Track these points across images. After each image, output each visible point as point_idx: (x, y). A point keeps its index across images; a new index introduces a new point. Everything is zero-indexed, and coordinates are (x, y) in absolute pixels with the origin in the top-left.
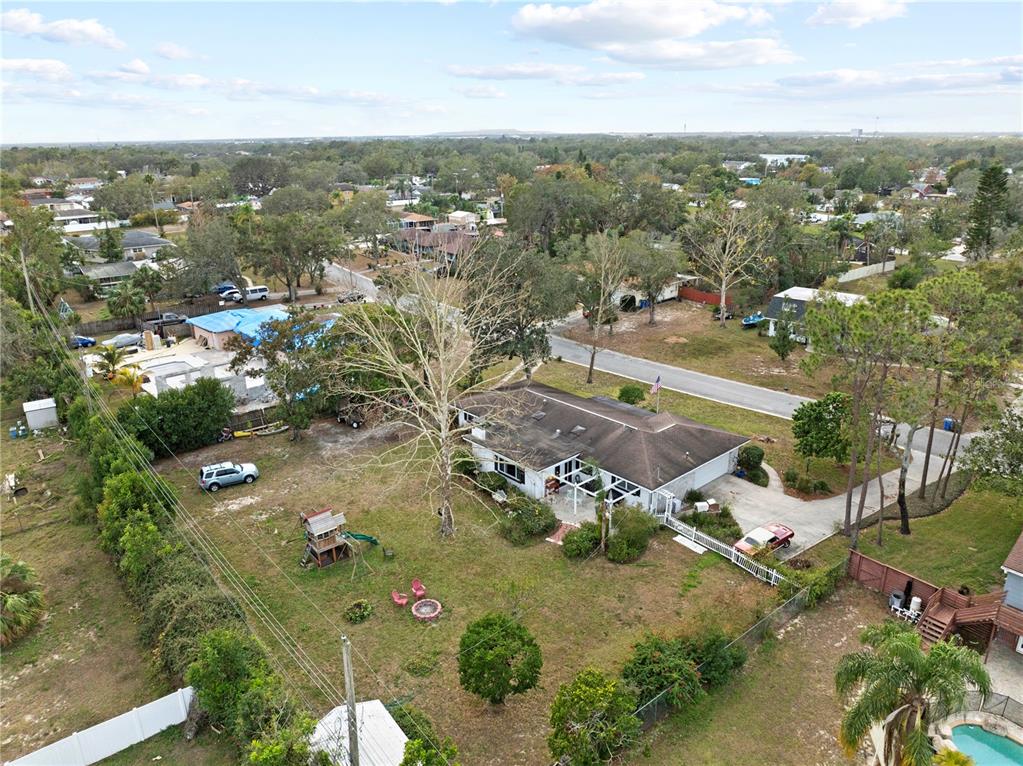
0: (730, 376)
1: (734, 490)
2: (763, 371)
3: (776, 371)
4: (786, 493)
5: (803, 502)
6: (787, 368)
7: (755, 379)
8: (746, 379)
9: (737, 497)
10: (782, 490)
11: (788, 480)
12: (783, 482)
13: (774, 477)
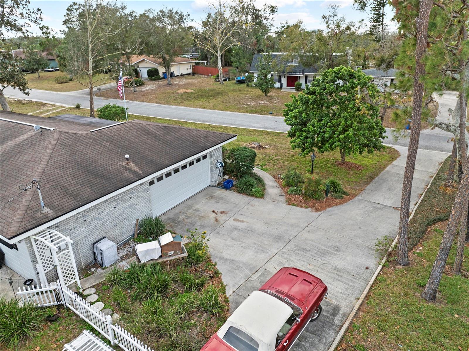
0: (226, 109)
1: (219, 207)
2: (252, 104)
3: (262, 103)
4: (289, 202)
5: (315, 214)
6: (270, 100)
7: (245, 109)
8: (239, 110)
9: (222, 218)
10: (283, 199)
11: (289, 185)
12: (283, 188)
13: (271, 184)
